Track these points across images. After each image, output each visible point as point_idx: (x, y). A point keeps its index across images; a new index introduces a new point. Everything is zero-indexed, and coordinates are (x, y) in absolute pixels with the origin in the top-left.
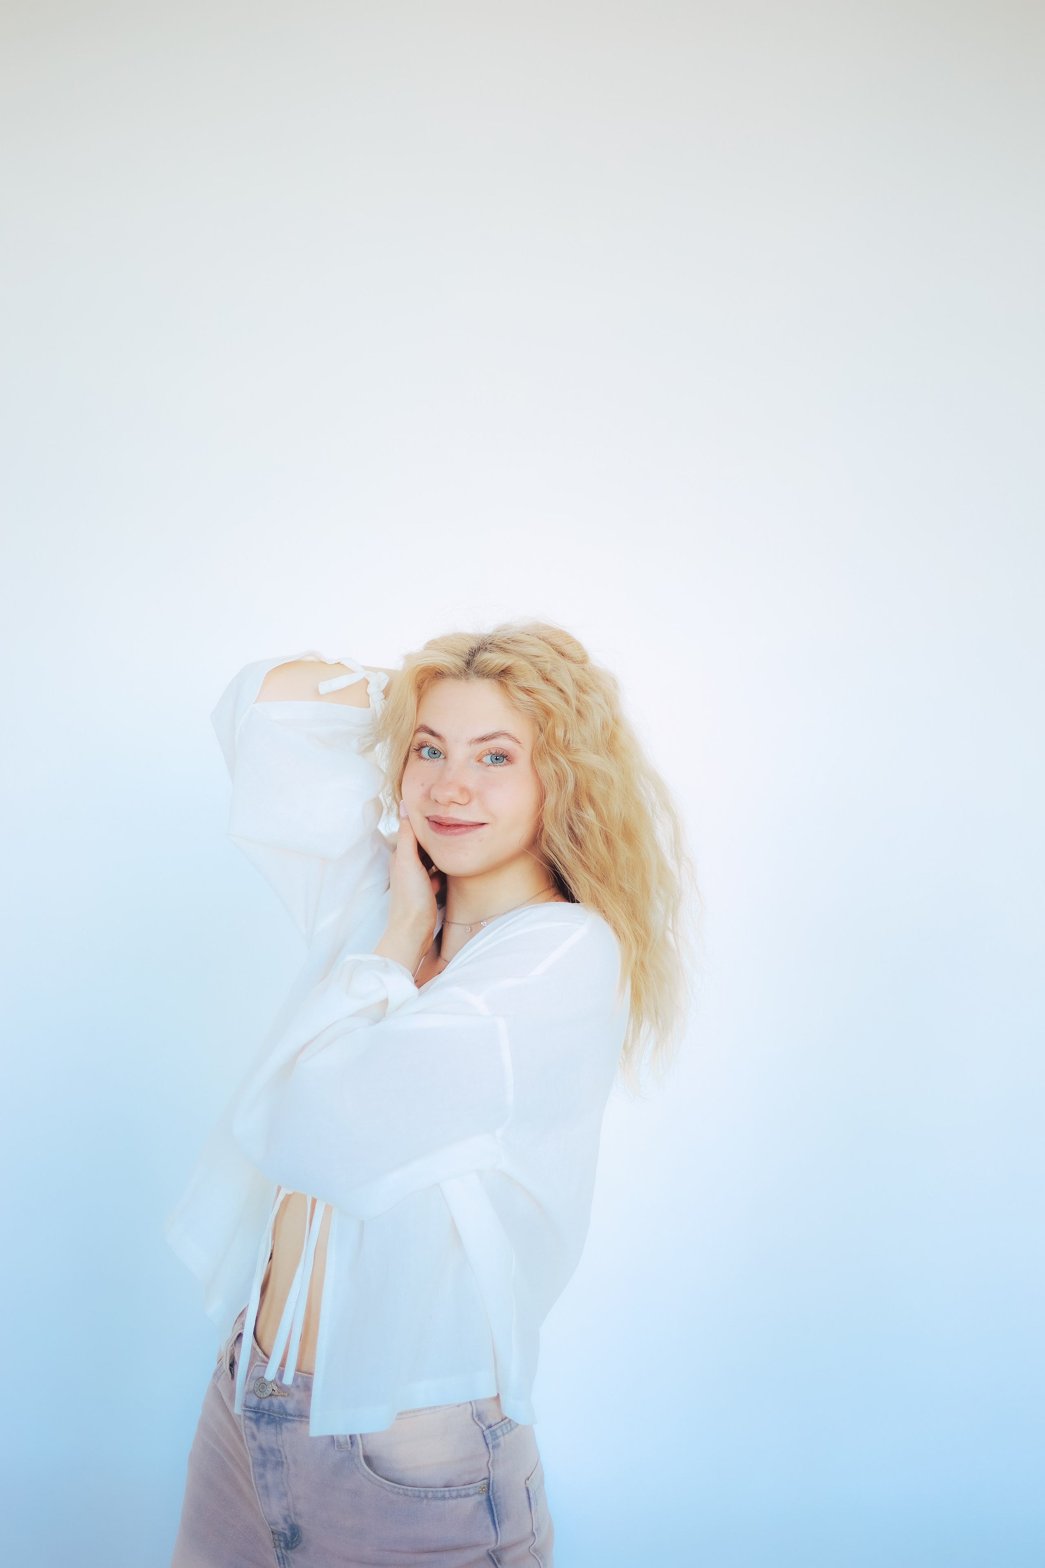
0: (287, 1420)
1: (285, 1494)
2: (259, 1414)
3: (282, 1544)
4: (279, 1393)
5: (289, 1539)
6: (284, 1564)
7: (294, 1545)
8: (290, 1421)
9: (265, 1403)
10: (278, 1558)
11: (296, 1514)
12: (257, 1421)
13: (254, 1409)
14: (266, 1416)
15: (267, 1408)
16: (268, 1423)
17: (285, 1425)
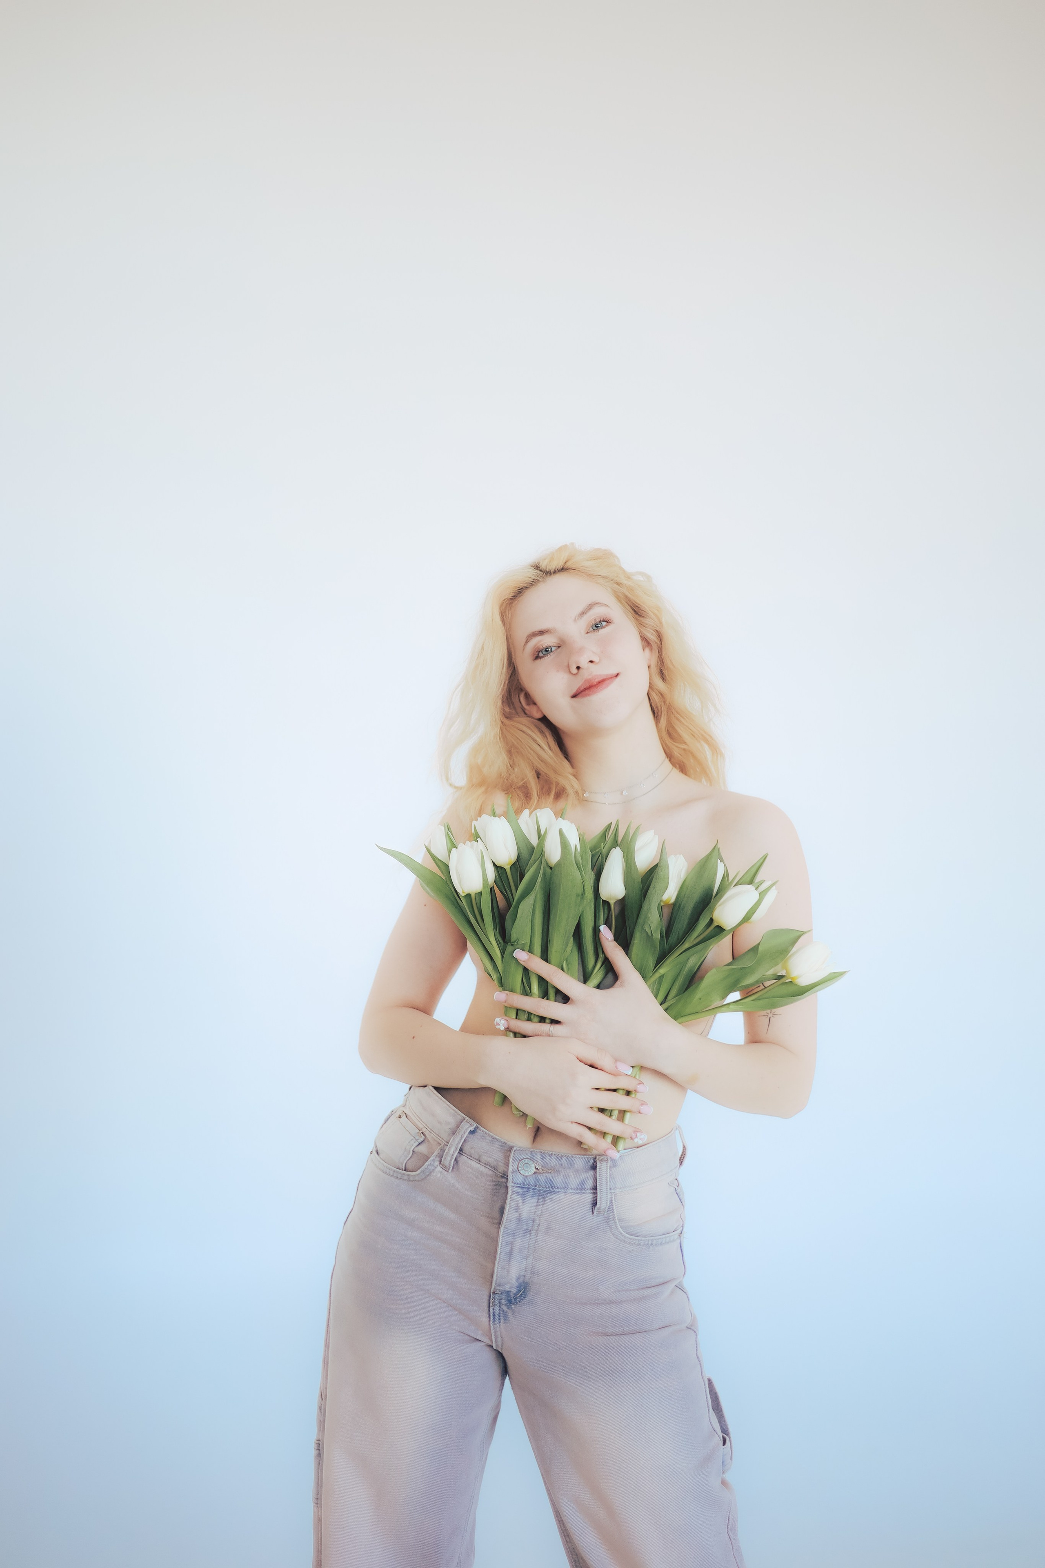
0: (551, 1192)
1: (527, 1257)
2: (525, 1189)
3: (503, 1302)
4: (543, 1170)
5: (512, 1296)
6: (499, 1319)
7: (518, 1300)
8: (555, 1192)
9: (531, 1181)
10: (494, 1315)
11: (533, 1273)
12: (523, 1195)
13: (520, 1184)
14: (531, 1190)
15: (532, 1183)
16: (532, 1196)
17: (549, 1196)
